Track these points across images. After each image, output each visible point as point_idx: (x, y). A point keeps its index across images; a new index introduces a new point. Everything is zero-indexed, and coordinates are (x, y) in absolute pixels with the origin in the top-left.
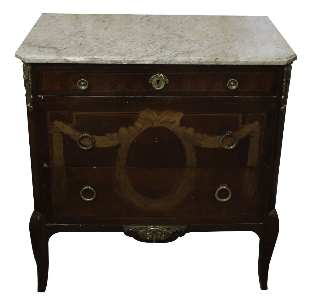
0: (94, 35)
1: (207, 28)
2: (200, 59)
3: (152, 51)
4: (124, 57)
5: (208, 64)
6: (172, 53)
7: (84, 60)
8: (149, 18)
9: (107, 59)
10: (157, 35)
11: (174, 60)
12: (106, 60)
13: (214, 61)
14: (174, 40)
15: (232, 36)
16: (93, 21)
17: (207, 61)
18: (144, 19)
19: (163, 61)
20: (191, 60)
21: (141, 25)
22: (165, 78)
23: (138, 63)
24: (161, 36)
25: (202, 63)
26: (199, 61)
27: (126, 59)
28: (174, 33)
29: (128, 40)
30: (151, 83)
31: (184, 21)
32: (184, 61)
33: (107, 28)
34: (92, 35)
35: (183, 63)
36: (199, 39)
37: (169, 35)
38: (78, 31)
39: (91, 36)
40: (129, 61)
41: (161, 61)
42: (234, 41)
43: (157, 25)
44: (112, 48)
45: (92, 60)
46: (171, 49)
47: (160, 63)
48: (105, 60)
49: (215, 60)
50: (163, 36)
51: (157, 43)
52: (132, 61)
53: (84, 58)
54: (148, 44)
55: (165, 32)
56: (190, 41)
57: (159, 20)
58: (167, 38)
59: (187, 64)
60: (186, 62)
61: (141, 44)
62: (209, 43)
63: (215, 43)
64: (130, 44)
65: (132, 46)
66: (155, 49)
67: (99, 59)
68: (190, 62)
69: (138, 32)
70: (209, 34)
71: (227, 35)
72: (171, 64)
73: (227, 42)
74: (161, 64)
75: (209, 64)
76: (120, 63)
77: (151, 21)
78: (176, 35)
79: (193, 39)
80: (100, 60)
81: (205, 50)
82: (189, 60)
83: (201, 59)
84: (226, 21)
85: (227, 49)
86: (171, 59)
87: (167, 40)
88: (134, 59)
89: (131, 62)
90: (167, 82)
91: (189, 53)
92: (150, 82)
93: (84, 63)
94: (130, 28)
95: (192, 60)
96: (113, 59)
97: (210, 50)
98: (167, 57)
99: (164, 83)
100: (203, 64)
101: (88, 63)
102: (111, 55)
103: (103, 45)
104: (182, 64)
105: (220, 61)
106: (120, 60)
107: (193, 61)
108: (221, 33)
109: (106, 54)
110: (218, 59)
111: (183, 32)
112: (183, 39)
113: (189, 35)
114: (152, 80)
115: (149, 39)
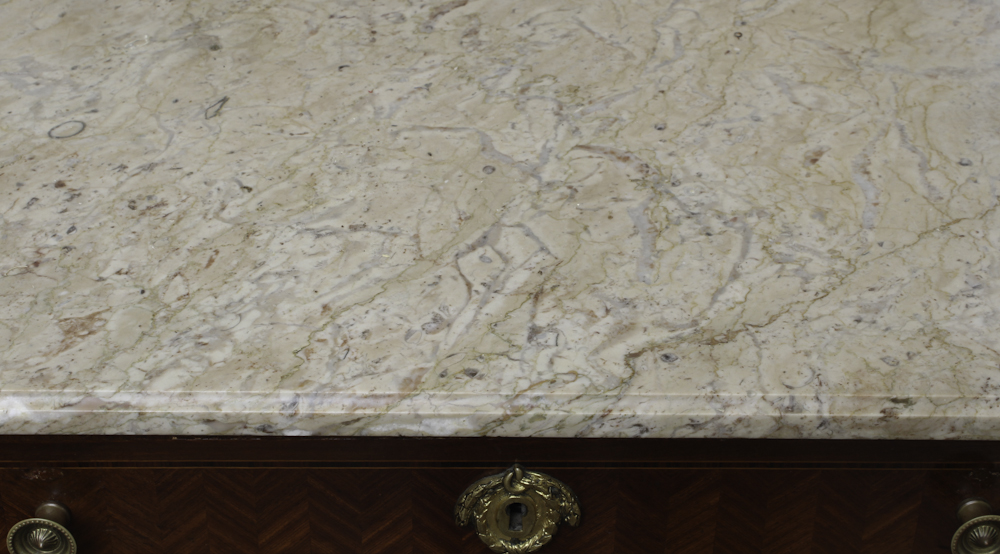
0: (132, 167)
1: (806, 96)
2: (787, 403)
3: (475, 320)
4: (286, 395)
5: (837, 436)
6: (603, 346)
7: (30, 418)
8: (470, 17)
9: (176, 411)
10: (514, 164)
11: (615, 413)
12: (173, 416)
13: (882, 419)
14: (615, 208)
15: (966, 171)
16: (152, 40)
17: (835, 419)
18: (441, 23)
19: (541, 417)
20: (728, 413)
21: (422, 78)
22: (556, 494)
23: (379, 430)
24: (534, 172)
25: (796, 428)
26: (778, 420)
27: (303, 408)
28: (610, 145)
29: (335, 213)
30: (472, 521)
31: (668, 40)
32: (681, 418)
33: (225, 100)
34: (123, 167)
35: (675, 429)
36: (763, 202)
37: (586, 163)
38: (50, 134)
39: (112, 180)
40: (322, 422)
41: (532, 420)
42: (983, 215)
43: (515, 73)
44: (223, 301)
45: (79, 416)
46: (592, 303)
47: (523, 429)
48: (165, 416)
49: (887, 416)
50: (546, 177)
51: (511, 242)
52: (339, 421)
53: (32, 405)
54: (449, 258)
55: (562, 130)
56: (716, 225)
57: (526, 31)
58: (572, 194)
59: (700, 434)
60: (694, 424)
61: (409, 257)
62: (835, 241)
63: (871, 236)
64: (346, 250)
65: (355, 277)
66: (496, 305)
67: (126, 406)
68: (721, 426)
69: (400, 141)
70: (820, 153)
71: (935, 161)
72: (598, 433)
73: (945, 228)
74: (530, 439)
75: (847, 435)
76: (264, 430)
77: (482, 37)
78: (626, 159)
79: (729, 205)
80: (133, 413)
81: (813, 311)
82: (713, 414)
83: (791, 409)
84: (913, 32)
85: (952, 299)
86: (594, 408)
87: (570, 210)
88: (355, 407)
89: (333, 426)
90: (569, 514)
91: (712, 342)
92: (463, 514)
93: (33, 430)
94: (357, 107)
95: (732, 414)
96: (217, 406)
97: (847, 315)
98: (574, 388)
99: (550, 517)
100: (805, 435)
101: (55, 430)
102: (211, 377)
103: (176, 262)
104: (667, 434)
105: (920, 420)
106: (267, 417)
107: (740, 420)
108: (894, 138)
109: (176, 365)
110: (907, 402)
111: (666, 134)
112: (671, 205)
113: (707, 167)
114: (476, 504)
115: (463, 207)
